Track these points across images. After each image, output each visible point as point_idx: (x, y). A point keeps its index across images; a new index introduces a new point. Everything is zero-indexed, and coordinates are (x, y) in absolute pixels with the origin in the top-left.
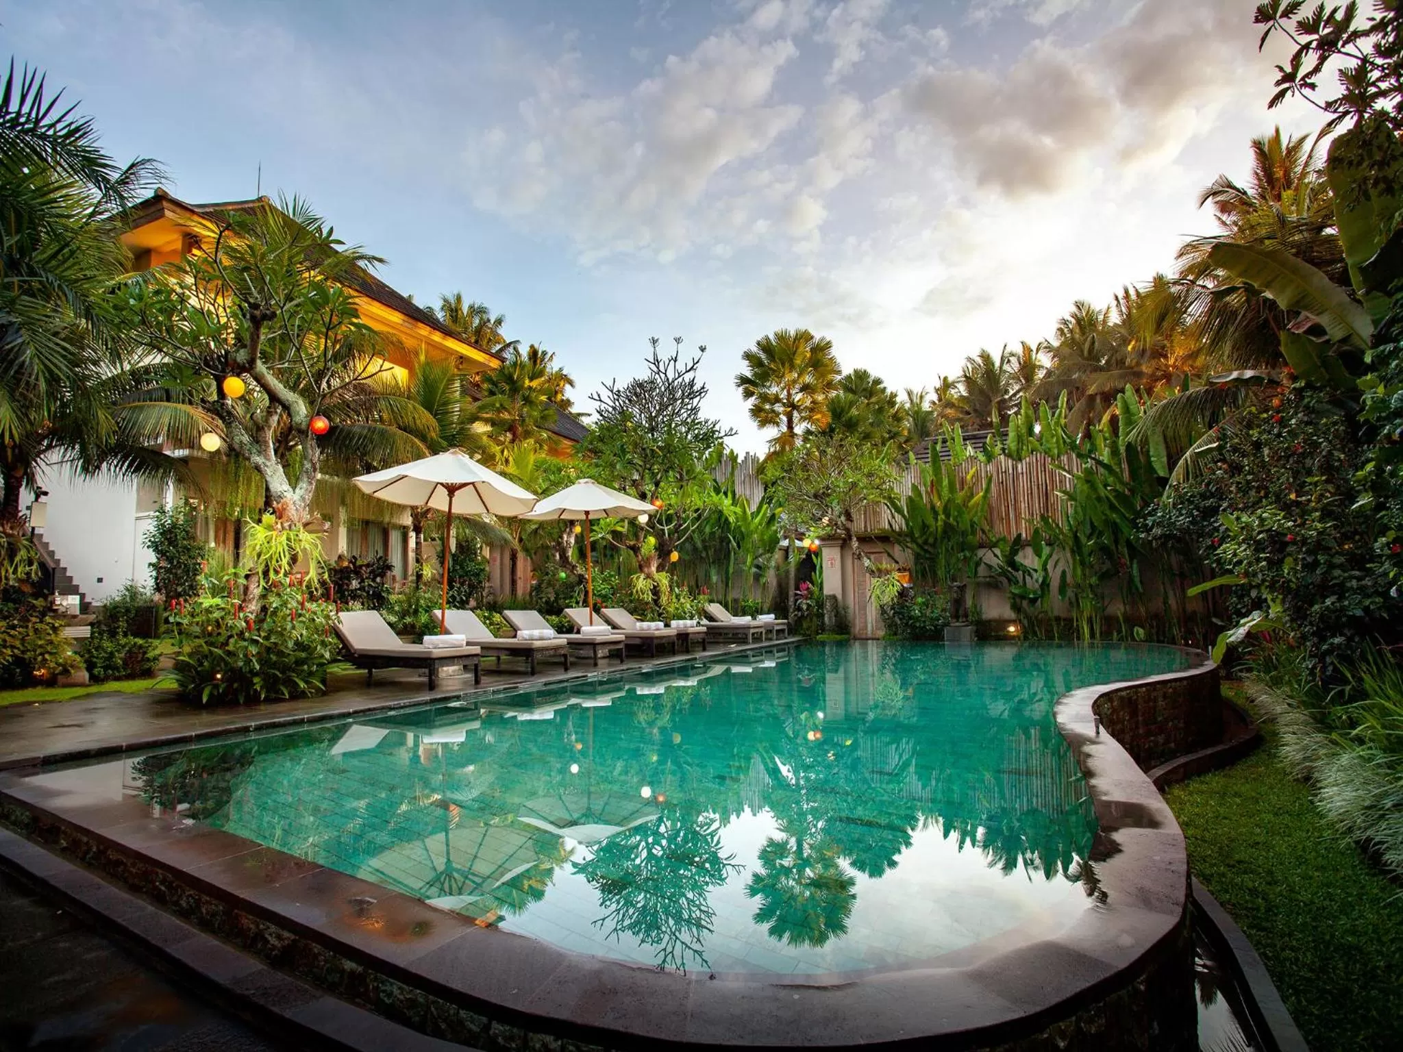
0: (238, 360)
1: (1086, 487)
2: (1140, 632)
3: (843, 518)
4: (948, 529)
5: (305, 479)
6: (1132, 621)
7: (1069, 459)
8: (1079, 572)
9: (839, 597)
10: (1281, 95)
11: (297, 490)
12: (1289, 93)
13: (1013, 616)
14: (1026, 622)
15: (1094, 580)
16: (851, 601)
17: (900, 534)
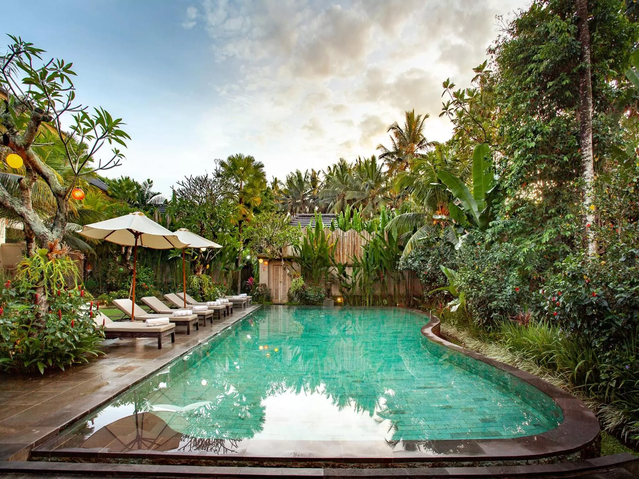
0: (17, 142)
1: (373, 246)
2: (385, 302)
3: (279, 251)
4: (320, 258)
5: (60, 225)
6: (383, 297)
7: (364, 233)
8: (367, 278)
9: (267, 285)
10: (443, 113)
11: (54, 232)
12: (445, 114)
13: (340, 294)
14: (345, 297)
15: (371, 282)
16: (272, 286)
17: (298, 258)
